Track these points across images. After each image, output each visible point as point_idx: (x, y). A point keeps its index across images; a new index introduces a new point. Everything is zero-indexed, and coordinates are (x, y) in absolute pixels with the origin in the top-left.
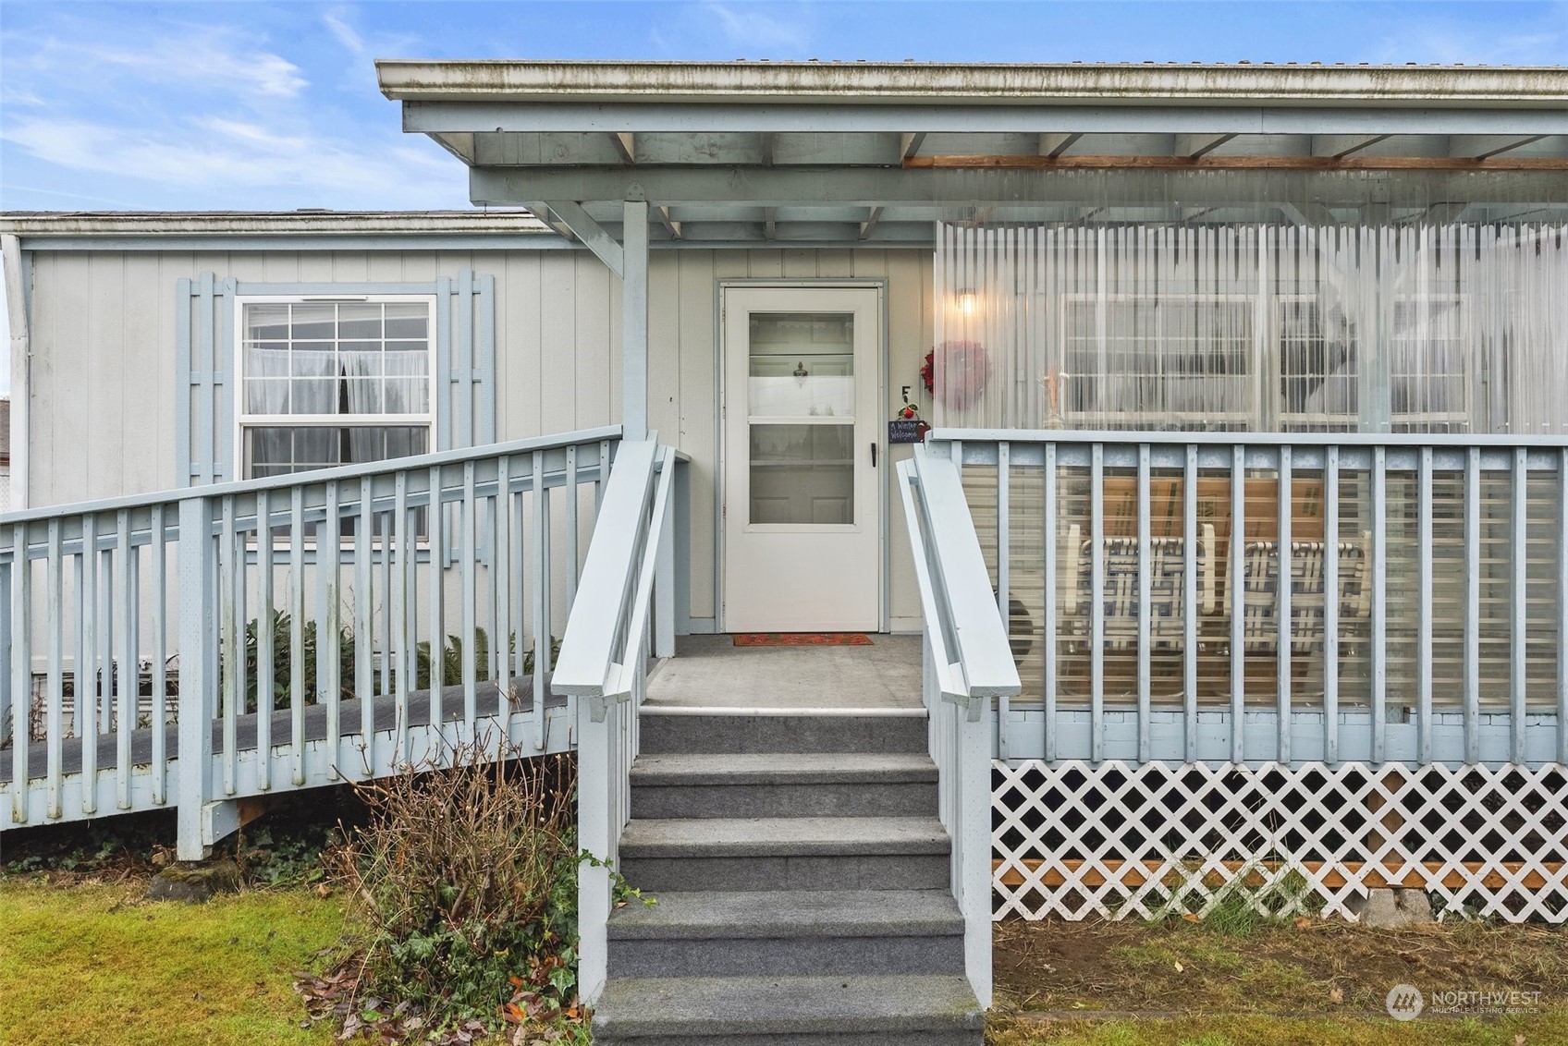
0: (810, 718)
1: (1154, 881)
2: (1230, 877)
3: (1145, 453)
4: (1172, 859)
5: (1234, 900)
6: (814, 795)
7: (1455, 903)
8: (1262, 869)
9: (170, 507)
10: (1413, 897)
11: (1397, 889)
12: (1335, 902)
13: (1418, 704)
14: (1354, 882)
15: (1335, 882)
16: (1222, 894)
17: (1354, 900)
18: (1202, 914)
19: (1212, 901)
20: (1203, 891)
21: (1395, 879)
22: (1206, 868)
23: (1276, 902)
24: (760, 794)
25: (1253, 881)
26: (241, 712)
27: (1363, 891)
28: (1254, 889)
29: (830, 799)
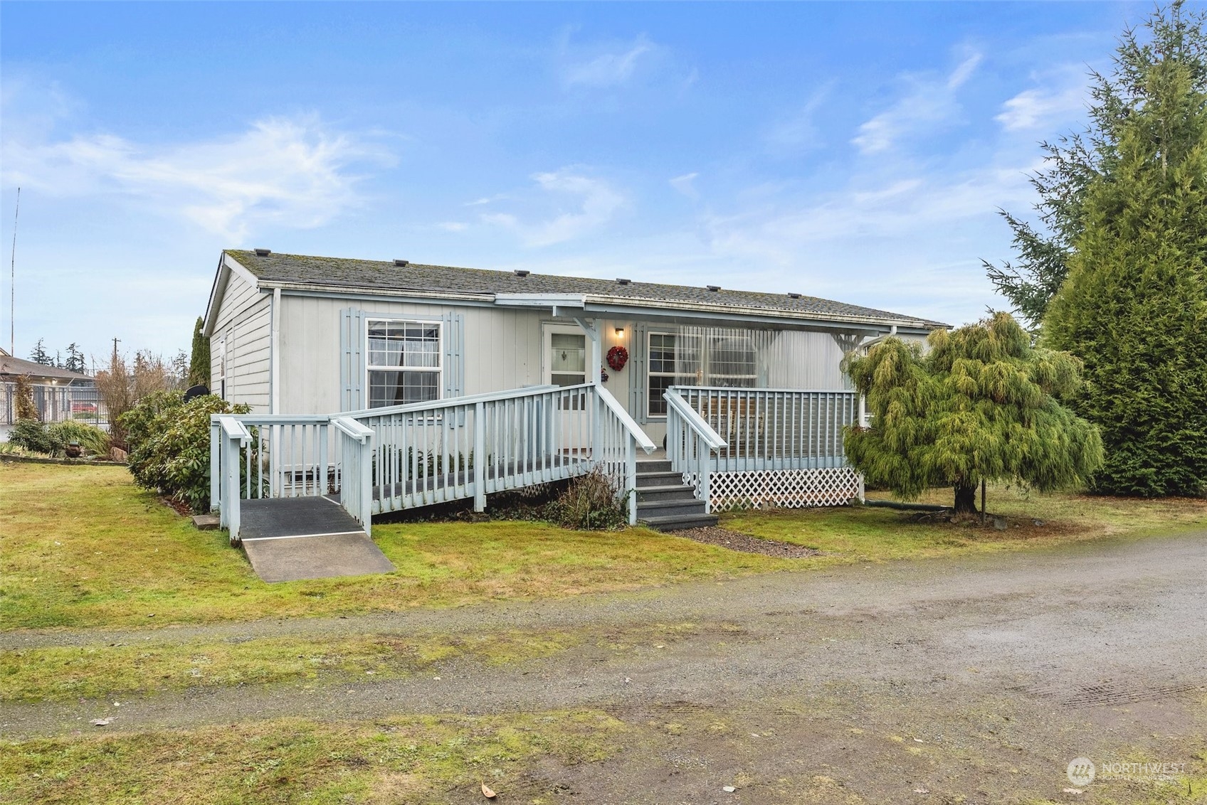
0: (645, 463)
1: (719, 502)
2: (735, 501)
3: (720, 392)
4: (723, 496)
5: (736, 506)
6: (656, 480)
7: (779, 504)
8: (741, 498)
9: (473, 405)
10: (772, 503)
11: (768, 501)
12: (756, 505)
13: (773, 456)
14: (760, 500)
15: (756, 500)
16: (733, 504)
17: (760, 504)
18: (730, 509)
19: (731, 506)
20: (729, 504)
21: (768, 499)
22: (730, 499)
23: (744, 506)
24: (645, 480)
25: (740, 501)
26: (407, 480)
27: (762, 502)
28: (740, 503)
29: (659, 481)
